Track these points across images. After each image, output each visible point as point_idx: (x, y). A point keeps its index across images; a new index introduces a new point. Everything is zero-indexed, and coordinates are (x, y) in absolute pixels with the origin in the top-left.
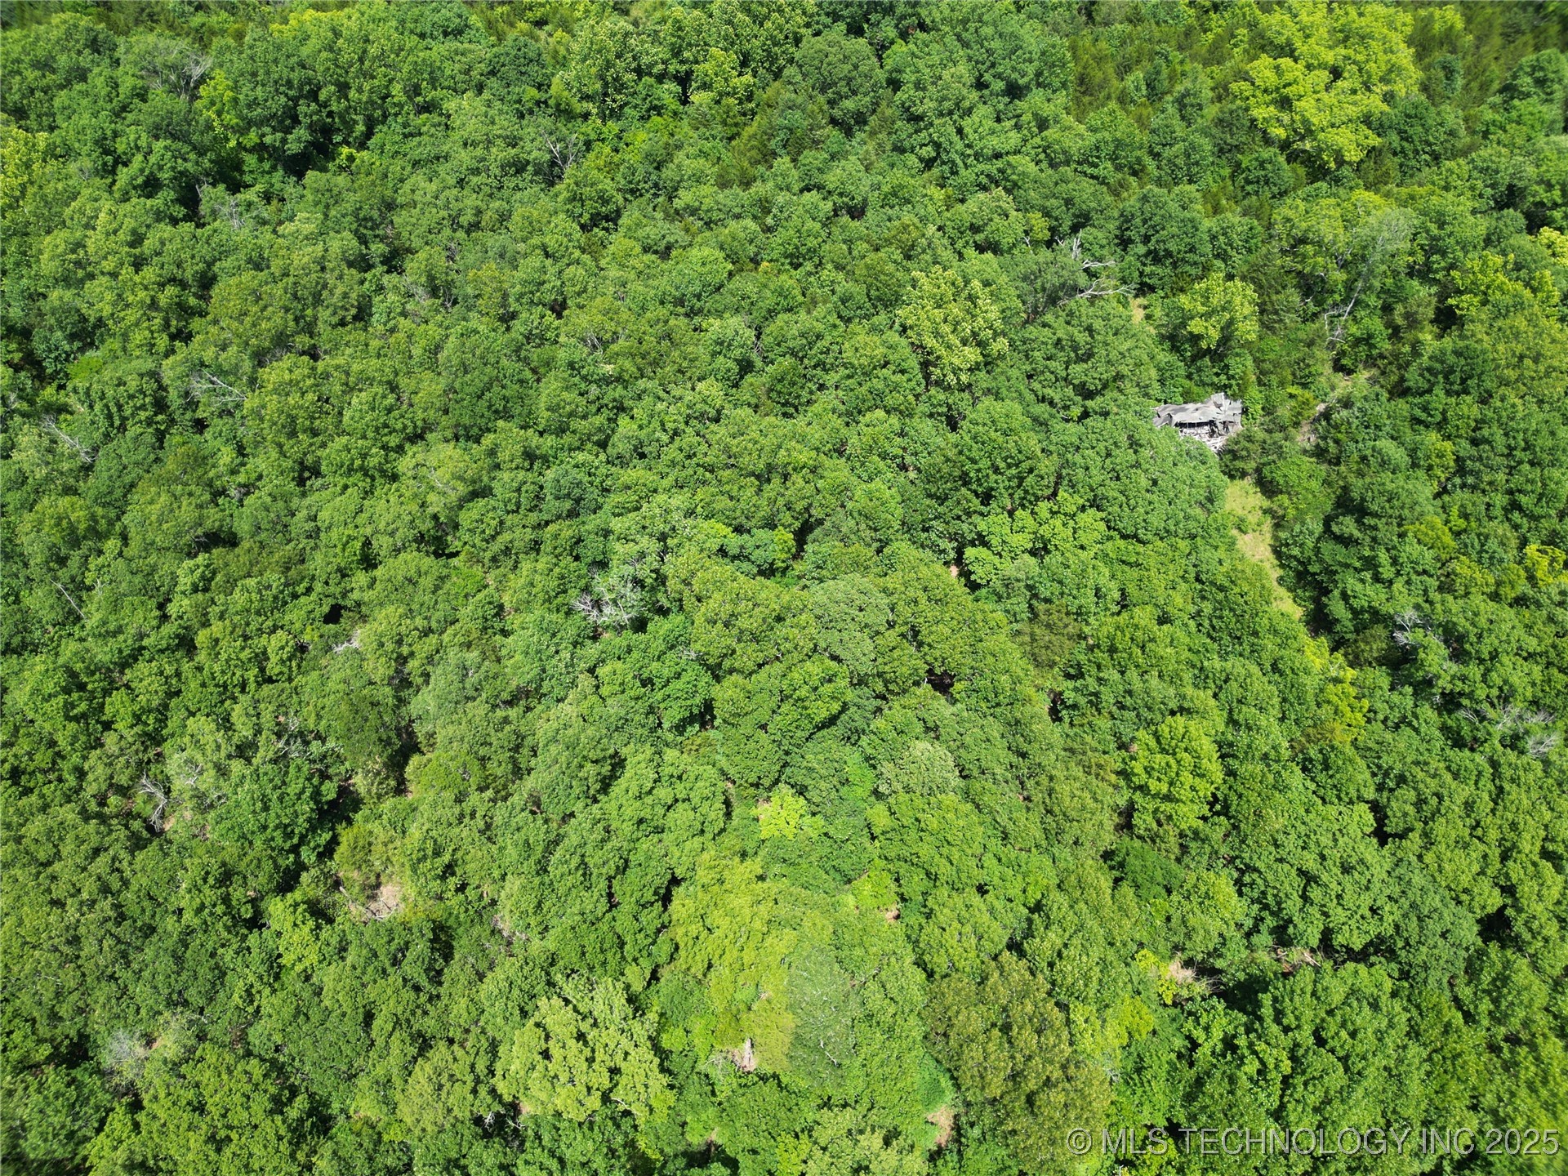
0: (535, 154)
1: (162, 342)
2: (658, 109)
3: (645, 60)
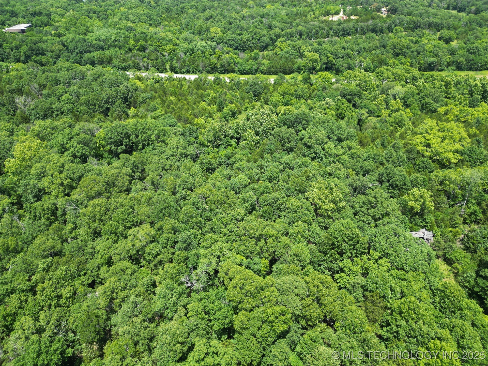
0: (191, 153)
2: (230, 145)
3: (227, 133)
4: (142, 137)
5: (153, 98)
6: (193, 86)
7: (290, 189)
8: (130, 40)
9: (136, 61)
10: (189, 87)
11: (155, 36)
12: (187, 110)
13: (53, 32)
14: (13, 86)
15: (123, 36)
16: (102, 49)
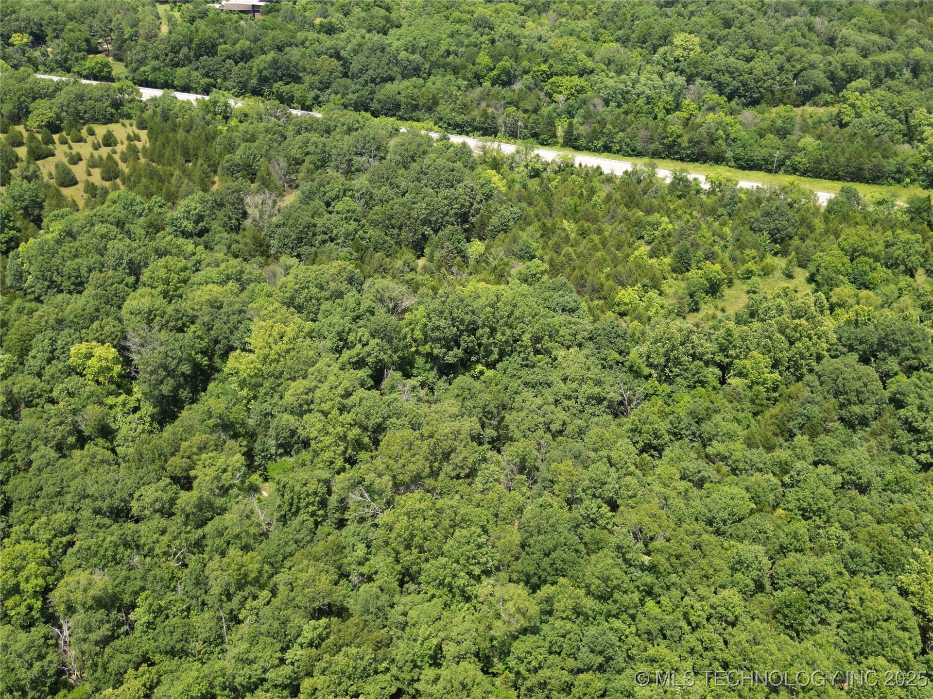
0: (612, 394)
1: (339, 462)
2: (703, 383)
3: (700, 350)
4: (503, 334)
5: (523, 220)
6: (617, 196)
7: (859, 555)
8: (482, 53)
9: (490, 110)
10: (609, 198)
11: (539, 46)
12: (600, 264)
13: (318, 21)
14: (238, 156)
15: (466, 42)
16: (416, 71)
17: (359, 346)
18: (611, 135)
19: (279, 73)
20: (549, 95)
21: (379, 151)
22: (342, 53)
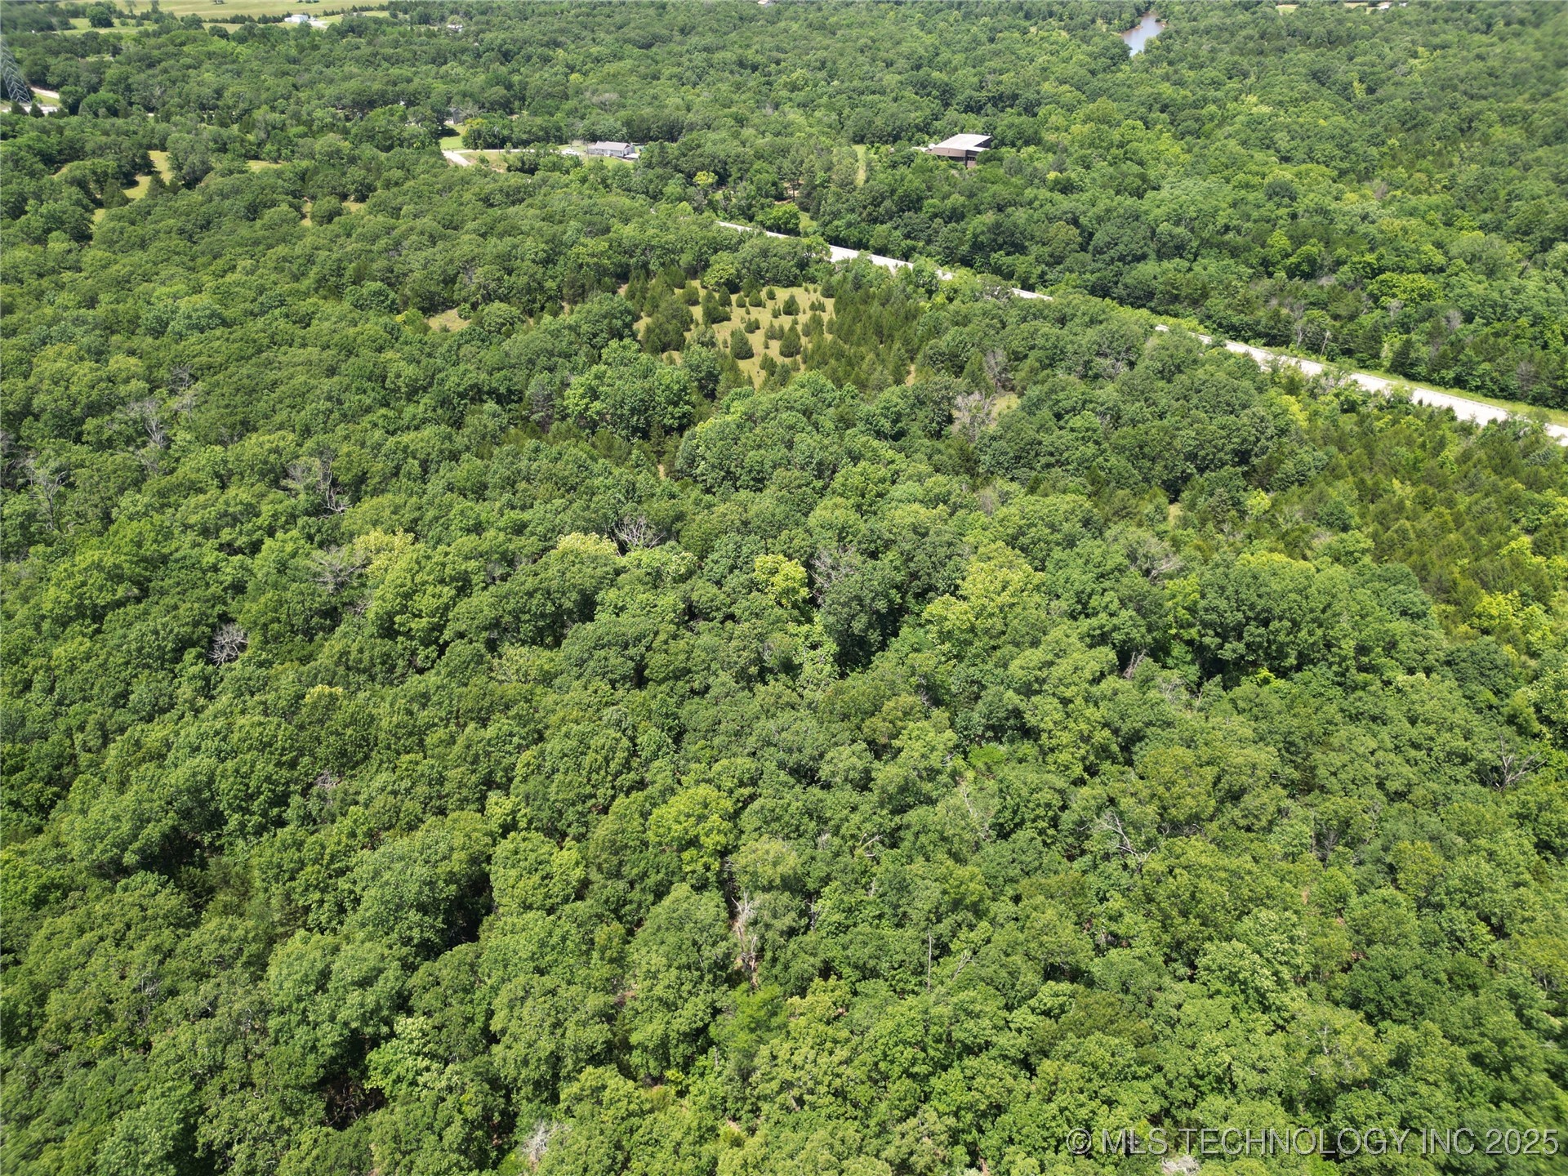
4: (1311, 634)
5: (1332, 472)
6: (1481, 454)
8: (1277, 233)
10: (1465, 457)
11: (1362, 228)
12: (1451, 552)
13: (1051, 176)
14: (944, 342)
15: (1255, 215)
16: (1179, 250)
17: (1103, 616)
18: (1470, 365)
19: (1000, 240)
20: (1376, 299)
21: (1130, 355)
22: (1082, 219)
